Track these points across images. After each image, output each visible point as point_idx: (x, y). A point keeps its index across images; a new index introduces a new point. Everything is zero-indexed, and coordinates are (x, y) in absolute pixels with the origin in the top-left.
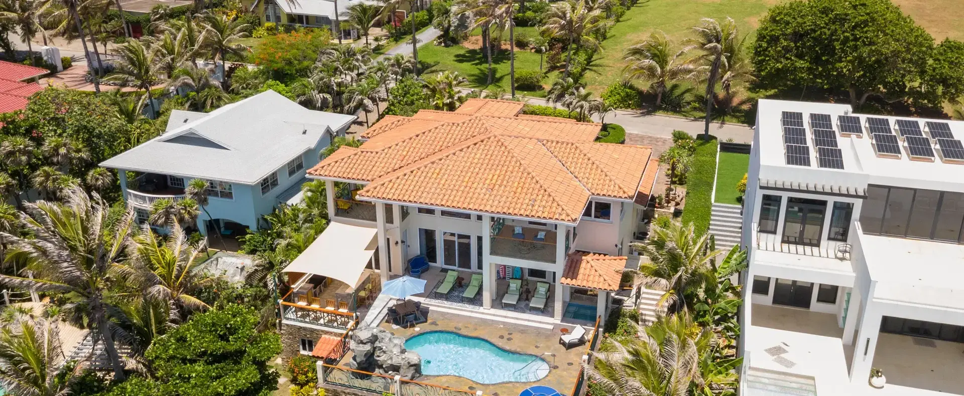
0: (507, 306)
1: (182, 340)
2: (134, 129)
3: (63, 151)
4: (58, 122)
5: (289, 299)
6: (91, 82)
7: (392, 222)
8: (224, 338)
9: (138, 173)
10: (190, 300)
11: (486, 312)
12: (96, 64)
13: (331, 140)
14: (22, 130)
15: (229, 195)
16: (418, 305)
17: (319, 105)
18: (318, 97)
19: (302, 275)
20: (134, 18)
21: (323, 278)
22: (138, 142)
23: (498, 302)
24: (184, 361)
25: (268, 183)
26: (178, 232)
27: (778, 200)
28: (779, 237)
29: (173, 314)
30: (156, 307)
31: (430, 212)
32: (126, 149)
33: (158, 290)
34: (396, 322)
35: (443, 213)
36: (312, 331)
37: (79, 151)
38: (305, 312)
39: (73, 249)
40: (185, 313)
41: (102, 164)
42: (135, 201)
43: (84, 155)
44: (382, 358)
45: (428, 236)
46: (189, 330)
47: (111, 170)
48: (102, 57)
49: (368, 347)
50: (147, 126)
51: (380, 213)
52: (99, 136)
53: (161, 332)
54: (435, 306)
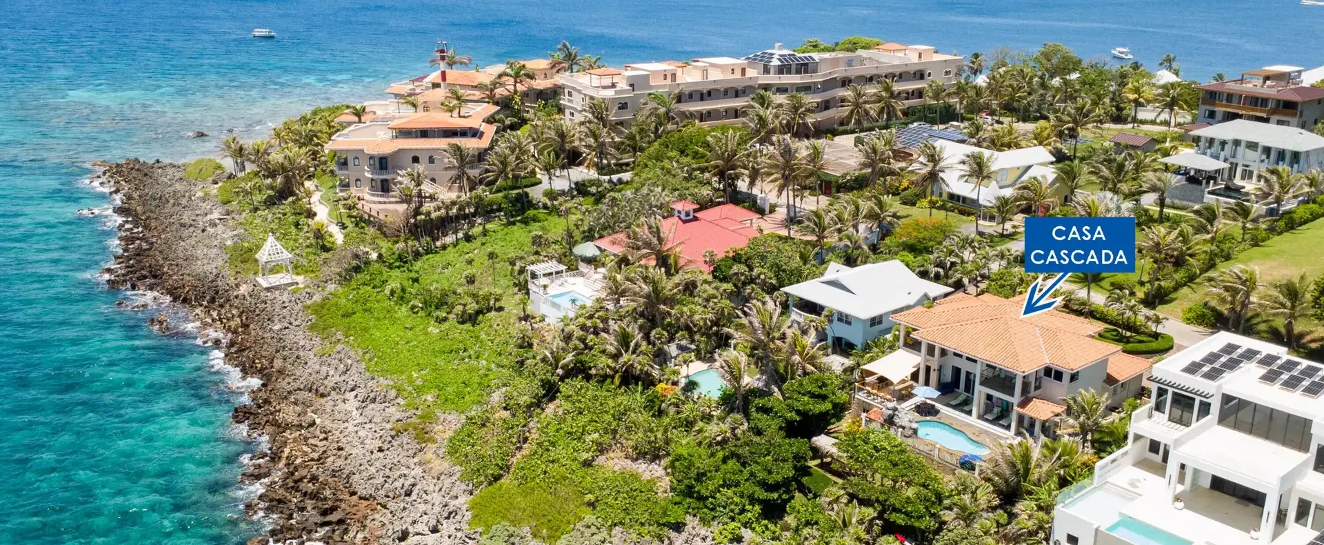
0: (986, 420)
1: (801, 385)
2: (806, 269)
3: (762, 277)
4: (763, 258)
5: (863, 384)
6: (786, 227)
7: (933, 356)
8: (820, 387)
9: (801, 299)
10: (810, 368)
11: (973, 420)
12: (792, 214)
13: (928, 301)
14: (743, 260)
15: (849, 323)
16: (933, 406)
17: (932, 275)
18: (933, 270)
19: (874, 374)
20: (828, 179)
21: (887, 379)
22: (807, 279)
23: (980, 417)
24: (800, 393)
25: (875, 321)
26: (813, 333)
27: (1166, 391)
28: (1166, 415)
29: (800, 372)
30: (792, 366)
31: (960, 356)
32: (798, 282)
33: (796, 358)
34: (918, 412)
35: (968, 359)
36: (870, 404)
37: (771, 278)
38: (869, 393)
39: (764, 326)
40: (805, 373)
41: (783, 289)
42: (796, 315)
43: (774, 281)
44: (897, 420)
45: (957, 371)
46: (805, 381)
47: (786, 294)
48: (797, 210)
49: (890, 412)
50: (814, 269)
51: (924, 348)
52: (784, 271)
53: (792, 379)
54: (944, 410)
